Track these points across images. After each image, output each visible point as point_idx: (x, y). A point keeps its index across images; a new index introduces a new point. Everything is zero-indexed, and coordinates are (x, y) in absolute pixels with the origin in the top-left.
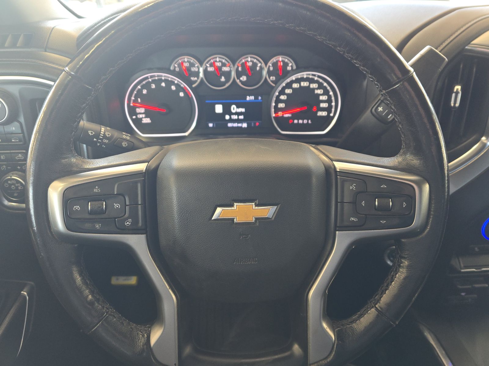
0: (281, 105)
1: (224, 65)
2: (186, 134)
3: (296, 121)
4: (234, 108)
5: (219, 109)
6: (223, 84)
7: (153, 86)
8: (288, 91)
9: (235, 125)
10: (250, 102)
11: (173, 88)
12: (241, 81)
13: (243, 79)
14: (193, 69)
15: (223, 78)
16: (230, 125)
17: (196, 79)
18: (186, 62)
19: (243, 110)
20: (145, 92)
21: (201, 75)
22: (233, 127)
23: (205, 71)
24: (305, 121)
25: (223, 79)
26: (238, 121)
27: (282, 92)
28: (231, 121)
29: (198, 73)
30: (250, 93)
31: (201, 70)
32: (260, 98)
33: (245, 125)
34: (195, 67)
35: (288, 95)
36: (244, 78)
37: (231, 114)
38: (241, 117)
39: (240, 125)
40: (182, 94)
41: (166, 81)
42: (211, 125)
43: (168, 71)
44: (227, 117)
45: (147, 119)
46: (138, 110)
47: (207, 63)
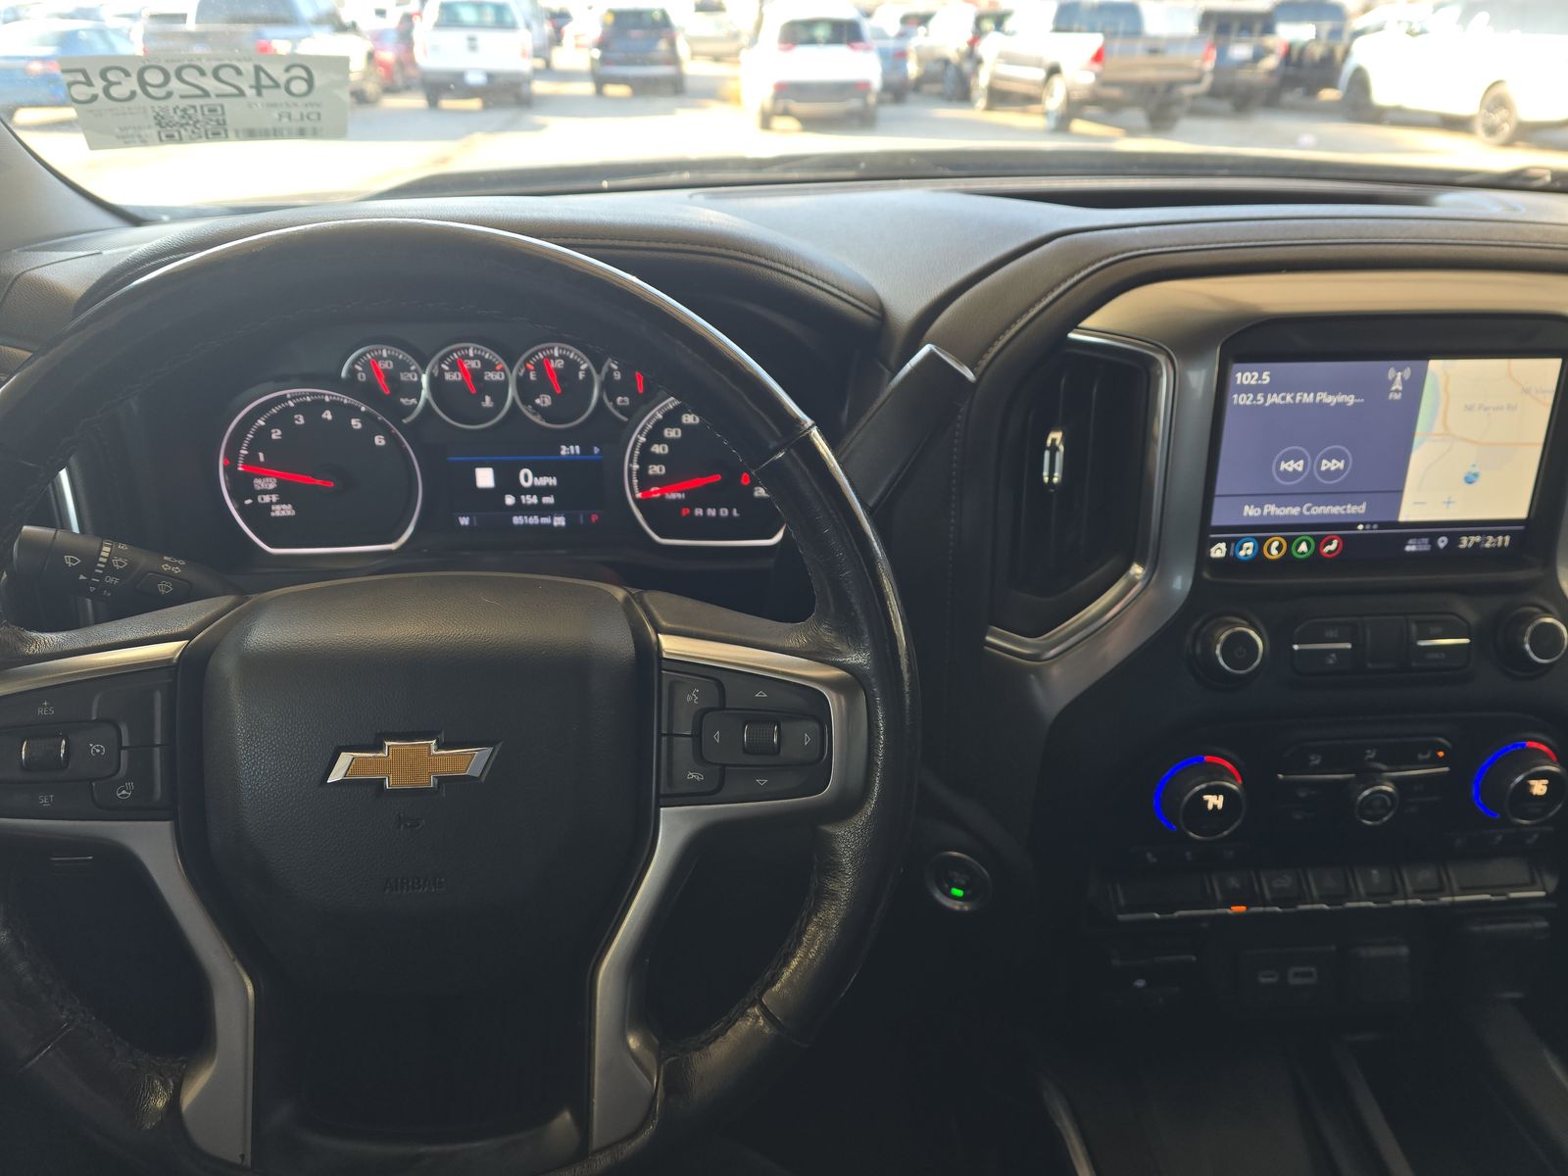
0: (656, 470)
1: (489, 366)
2: (393, 546)
3: (699, 512)
4: (526, 477)
5: (485, 478)
6: (491, 413)
7: (300, 420)
8: (671, 433)
9: (534, 520)
10: (571, 460)
11: (356, 423)
12: (537, 409)
13: (544, 402)
14: (404, 377)
15: (488, 398)
16: (517, 520)
17: (413, 401)
18: (385, 359)
19: (553, 481)
20: (276, 434)
21: (425, 393)
22: (526, 527)
23: (436, 383)
24: (724, 512)
25: (488, 402)
26: (540, 510)
27: (655, 436)
28: (520, 508)
29: (419, 384)
30: (568, 438)
31: (425, 379)
32: (596, 450)
33: (560, 521)
34: (410, 371)
35: (670, 442)
36: (544, 401)
37: (519, 491)
38: (549, 500)
39: (546, 520)
40: (379, 441)
41: (334, 406)
42: (464, 521)
43: (332, 381)
44: (510, 500)
45: (284, 506)
46: (259, 483)
47: (442, 360)
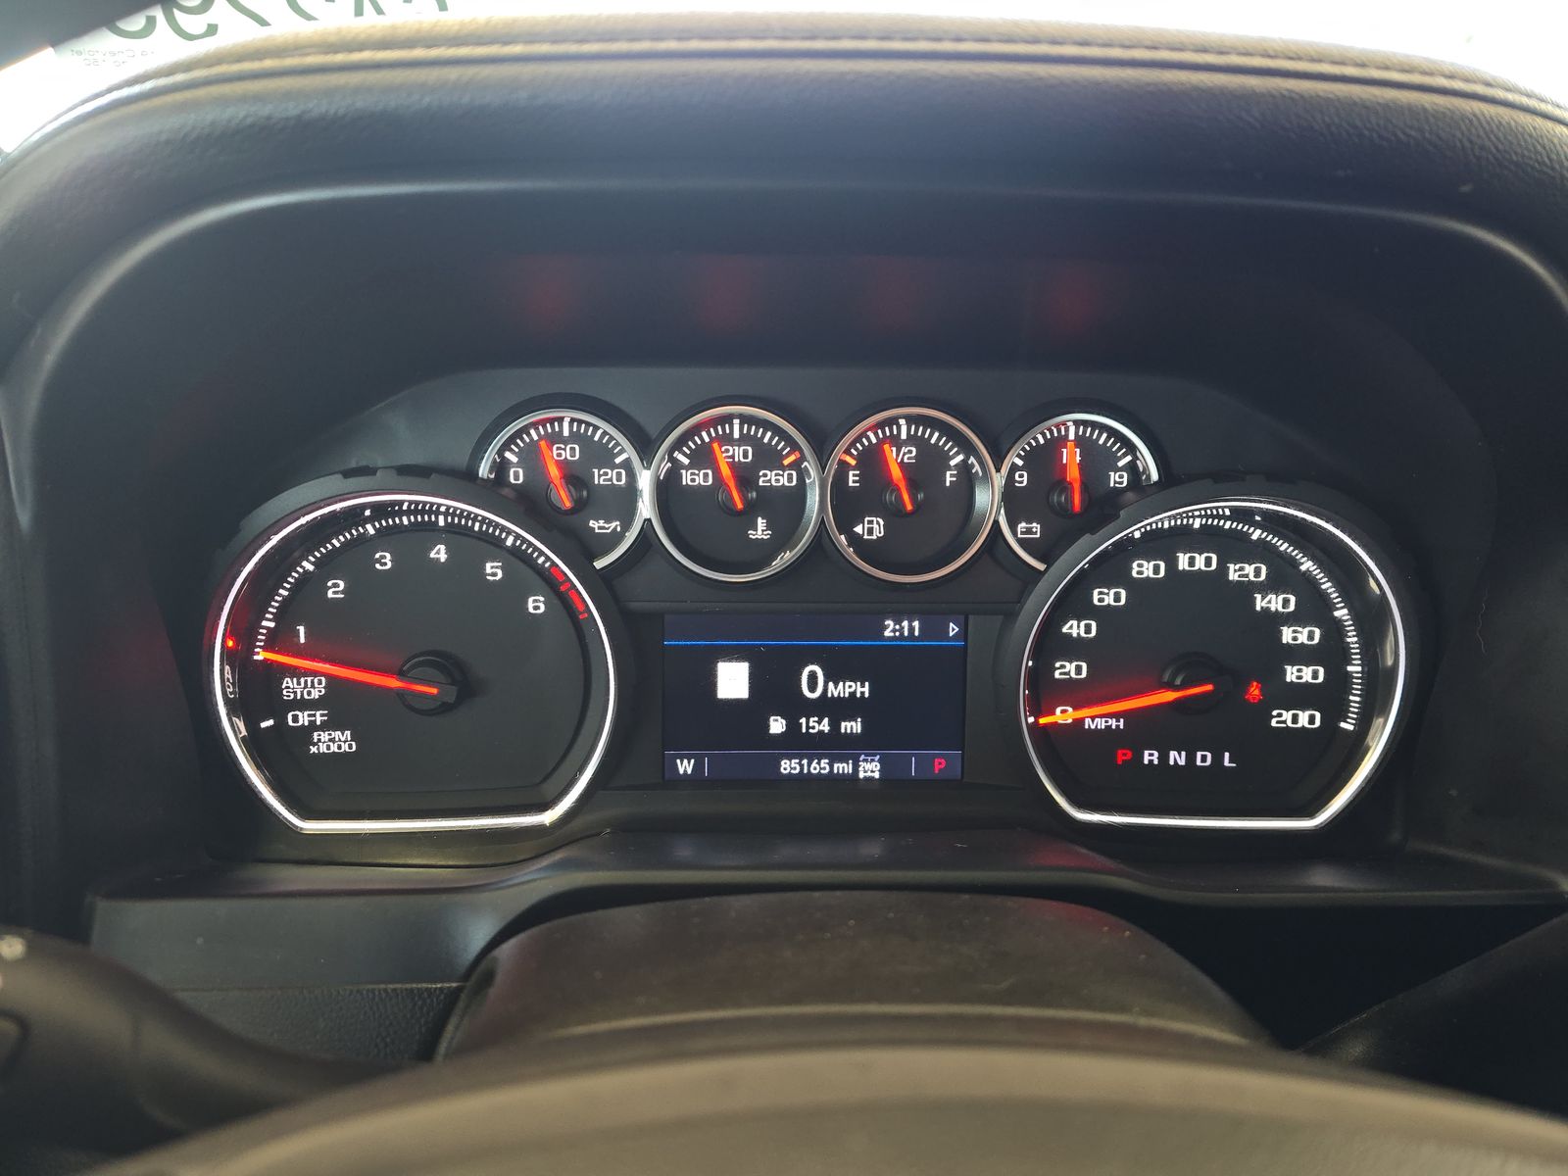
0: (1068, 669)
1: (768, 458)
2: (548, 817)
3: (1150, 756)
4: (813, 681)
5: (733, 680)
6: (765, 553)
7: (386, 561)
8: (1106, 597)
9: (820, 767)
10: (899, 651)
11: (493, 570)
12: (855, 540)
13: (870, 531)
14: (601, 477)
15: (761, 523)
16: (788, 766)
17: (615, 525)
18: (565, 442)
19: (863, 690)
20: (336, 589)
21: (646, 508)
22: (803, 779)
23: (667, 490)
24: (1203, 759)
25: (761, 530)
26: (834, 745)
27: (1073, 602)
28: (796, 742)
29: (631, 492)
30: (902, 602)
31: (645, 480)
32: (953, 629)
33: (870, 769)
34: (613, 466)
35: (1102, 614)
36: (873, 528)
37: (795, 707)
38: (852, 727)
39: (843, 768)
40: (536, 605)
41: (456, 533)
42: (685, 767)
43: (462, 481)
44: (777, 726)
45: (337, 734)
46: (291, 687)
47: (678, 445)
